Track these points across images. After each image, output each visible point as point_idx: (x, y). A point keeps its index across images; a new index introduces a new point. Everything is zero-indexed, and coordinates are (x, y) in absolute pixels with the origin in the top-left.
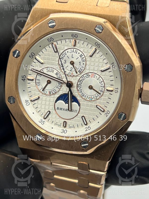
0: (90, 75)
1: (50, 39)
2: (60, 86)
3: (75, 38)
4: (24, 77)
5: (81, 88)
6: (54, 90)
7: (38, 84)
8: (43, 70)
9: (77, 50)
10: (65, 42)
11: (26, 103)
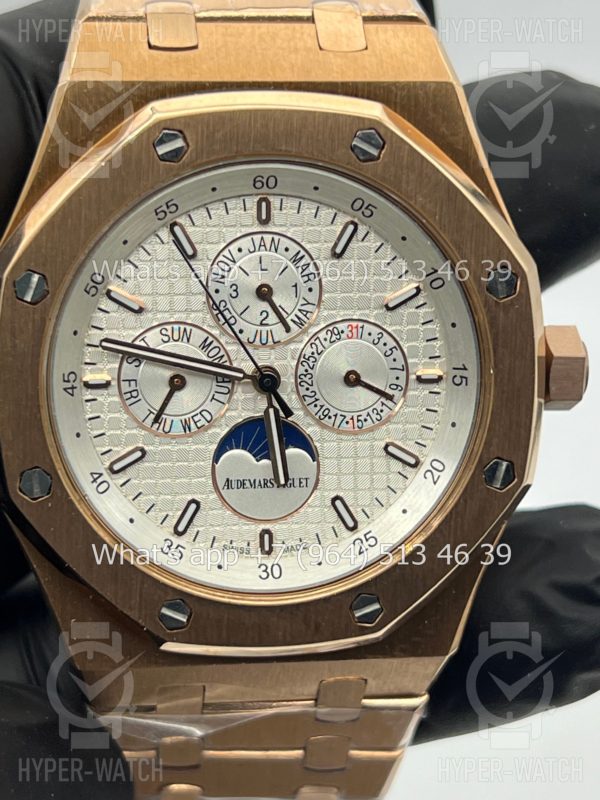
0: (342, 332)
1: (164, 208)
2: (226, 391)
3: (265, 189)
4: (72, 377)
5: (311, 388)
6: (203, 413)
7: (132, 397)
8: (143, 339)
9: (276, 238)
10: (224, 211)
11: (95, 485)
